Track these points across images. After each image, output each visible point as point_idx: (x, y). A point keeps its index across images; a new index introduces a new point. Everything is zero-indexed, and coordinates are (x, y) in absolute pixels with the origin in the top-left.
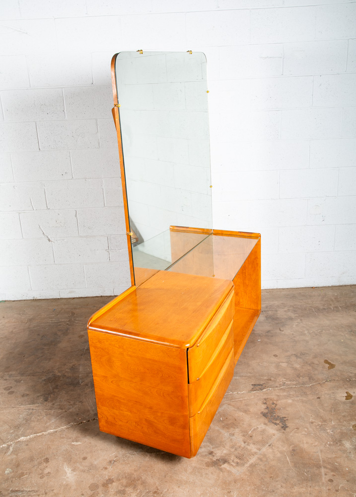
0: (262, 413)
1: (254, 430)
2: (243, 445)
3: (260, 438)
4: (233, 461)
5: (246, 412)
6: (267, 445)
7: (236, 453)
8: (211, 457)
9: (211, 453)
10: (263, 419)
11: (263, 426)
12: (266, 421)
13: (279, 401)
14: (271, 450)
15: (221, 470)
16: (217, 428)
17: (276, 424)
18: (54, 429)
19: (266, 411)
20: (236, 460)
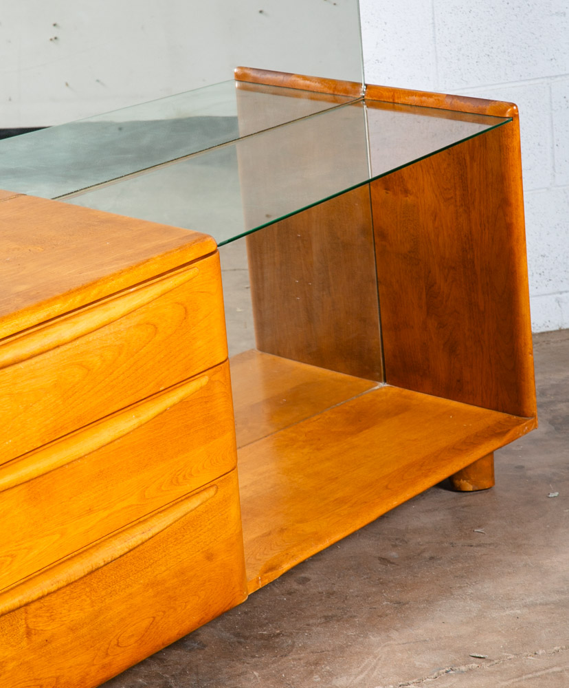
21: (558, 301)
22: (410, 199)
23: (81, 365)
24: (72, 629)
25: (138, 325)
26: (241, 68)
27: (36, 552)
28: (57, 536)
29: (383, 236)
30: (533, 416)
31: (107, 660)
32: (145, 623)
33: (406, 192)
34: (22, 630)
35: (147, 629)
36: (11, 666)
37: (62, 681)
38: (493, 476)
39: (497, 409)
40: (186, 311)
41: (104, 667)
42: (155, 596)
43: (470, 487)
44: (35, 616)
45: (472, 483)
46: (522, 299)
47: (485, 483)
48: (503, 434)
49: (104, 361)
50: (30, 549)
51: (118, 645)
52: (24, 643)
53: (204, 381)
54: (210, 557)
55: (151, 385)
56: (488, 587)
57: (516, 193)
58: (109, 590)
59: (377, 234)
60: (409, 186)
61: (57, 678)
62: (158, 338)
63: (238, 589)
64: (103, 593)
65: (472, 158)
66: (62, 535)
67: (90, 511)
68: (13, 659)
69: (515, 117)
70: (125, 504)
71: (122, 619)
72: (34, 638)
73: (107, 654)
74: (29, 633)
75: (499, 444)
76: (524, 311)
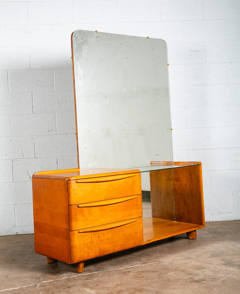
0: (223, 264)
1: (219, 269)
2: (214, 275)
3: (225, 272)
4: (209, 280)
5: (210, 264)
6: (231, 274)
7: (209, 277)
8: (192, 279)
9: (192, 278)
10: (224, 266)
11: (226, 268)
12: (226, 266)
13: (233, 260)
14: (235, 275)
15: (202, 283)
16: (191, 270)
17: (235, 267)
18: (67, 277)
19: (225, 263)
20: (210, 279)
21: (212, 216)
22: (181, 183)
23: (112, 187)
24: (108, 239)
25: (124, 182)
26: (151, 162)
27: (101, 221)
28: (106, 219)
29: (176, 191)
30: (204, 225)
31: (114, 248)
32: (122, 243)
33: (180, 181)
34: (98, 236)
35: (123, 244)
36: (95, 243)
37: (105, 249)
38: (196, 236)
39: (197, 224)
40: (133, 182)
41: (113, 249)
42: (125, 238)
43: (191, 238)
44: (100, 234)
45: (192, 237)
46: (202, 200)
47: (195, 238)
48: (198, 227)
49: (117, 187)
50: (100, 220)
51: (116, 245)
52: (98, 239)
53: (136, 196)
54: (136, 233)
55: (126, 195)
56: (193, 250)
57: (201, 179)
58: (115, 233)
59: (175, 190)
60: (181, 180)
61: (104, 248)
62: (128, 186)
63: (141, 242)
64: (114, 234)
65: (193, 173)
66: (107, 219)
67: (112, 216)
68: (95, 242)
69: (201, 164)
70: (119, 217)
71: (118, 240)
72: (100, 239)
73: (114, 247)
74: (99, 237)
75: (197, 229)
76: (202, 203)
